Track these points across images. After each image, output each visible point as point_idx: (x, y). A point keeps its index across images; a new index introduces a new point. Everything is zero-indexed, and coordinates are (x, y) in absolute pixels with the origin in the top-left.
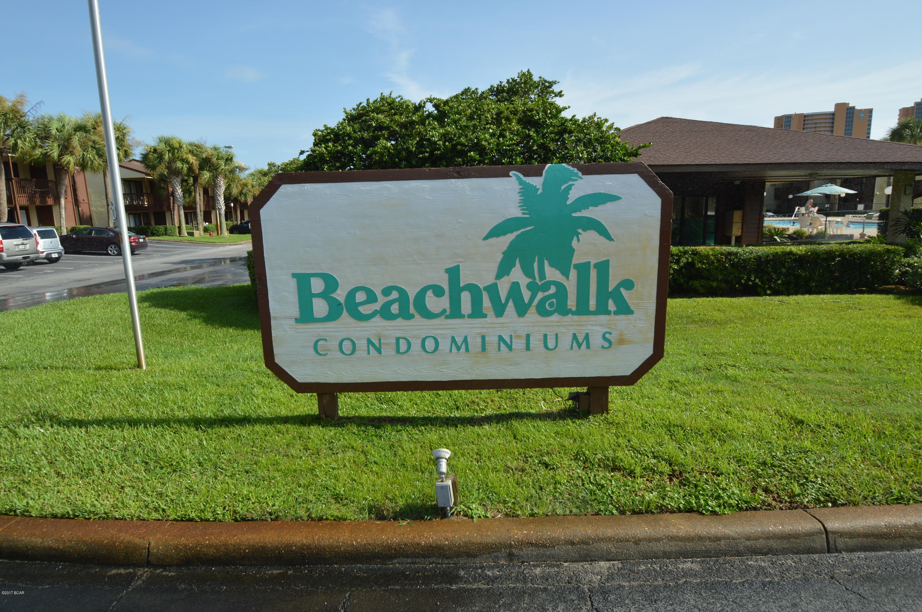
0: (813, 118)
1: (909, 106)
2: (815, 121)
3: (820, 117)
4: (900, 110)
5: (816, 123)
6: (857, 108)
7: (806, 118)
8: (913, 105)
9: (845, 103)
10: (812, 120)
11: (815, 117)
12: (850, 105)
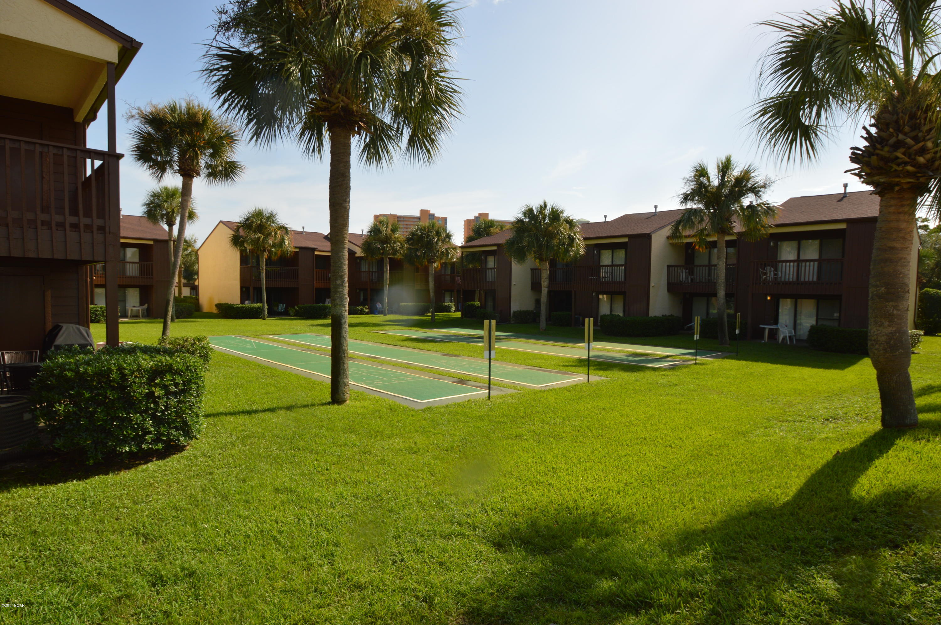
0: (405, 219)
1: (471, 219)
2: (406, 223)
3: (410, 220)
4: (465, 221)
5: (407, 225)
6: (436, 215)
7: (399, 219)
8: (473, 218)
9: (427, 211)
10: (404, 221)
11: (406, 219)
12: (431, 213)
